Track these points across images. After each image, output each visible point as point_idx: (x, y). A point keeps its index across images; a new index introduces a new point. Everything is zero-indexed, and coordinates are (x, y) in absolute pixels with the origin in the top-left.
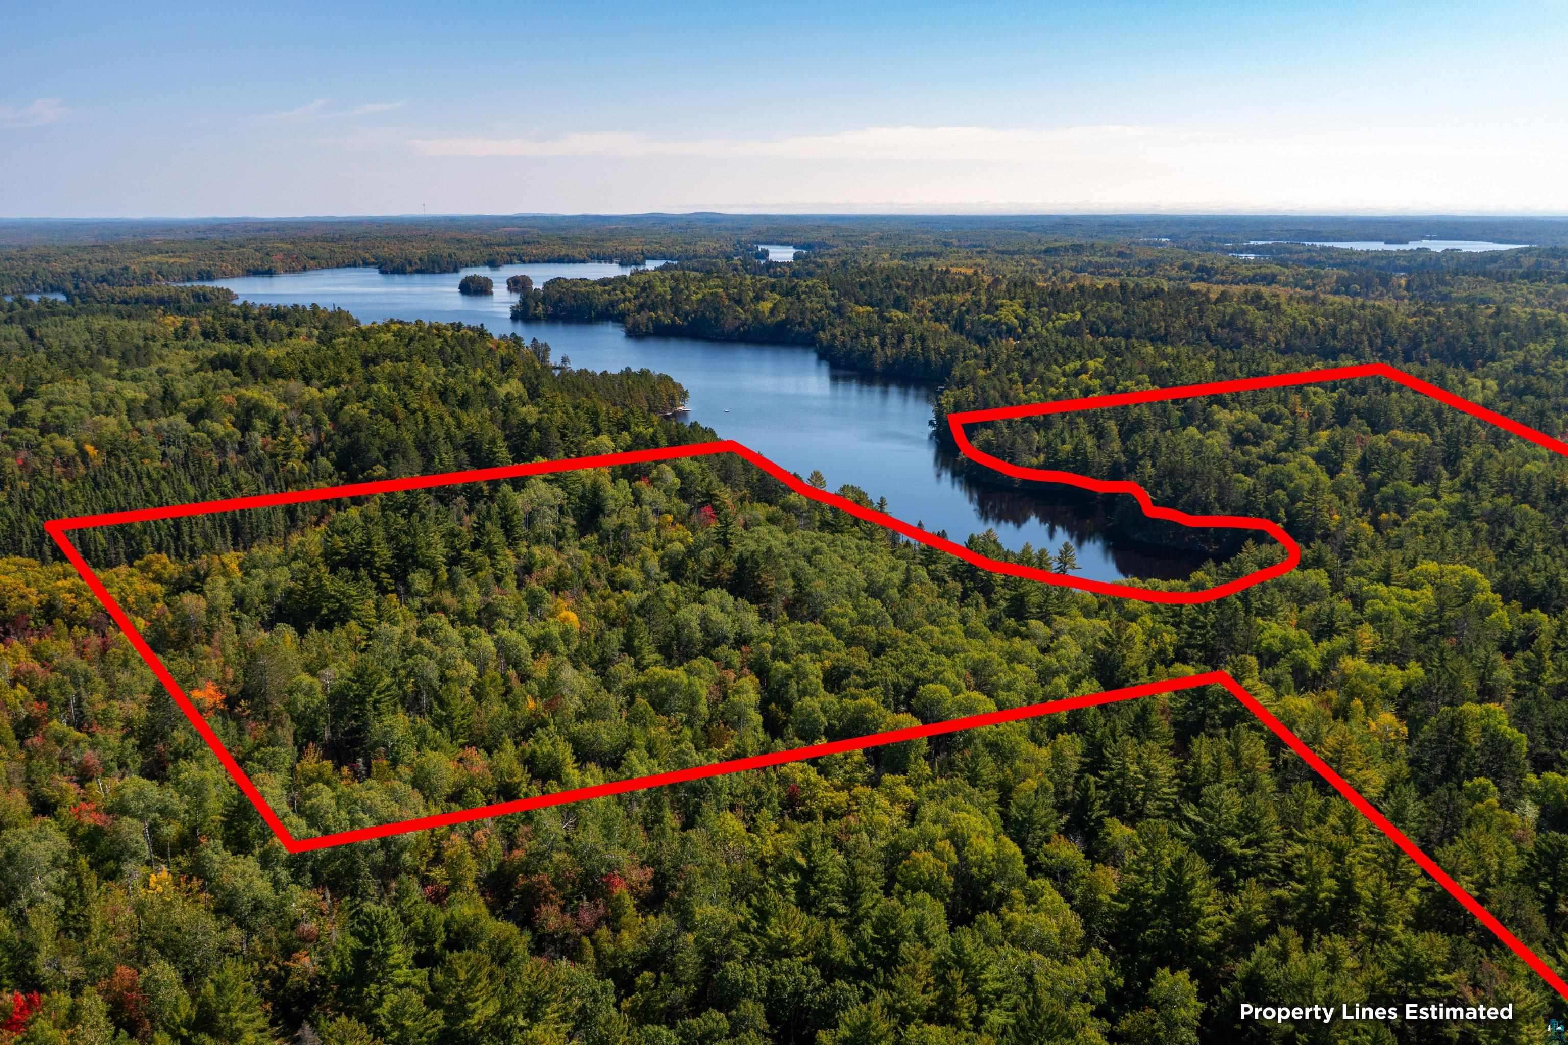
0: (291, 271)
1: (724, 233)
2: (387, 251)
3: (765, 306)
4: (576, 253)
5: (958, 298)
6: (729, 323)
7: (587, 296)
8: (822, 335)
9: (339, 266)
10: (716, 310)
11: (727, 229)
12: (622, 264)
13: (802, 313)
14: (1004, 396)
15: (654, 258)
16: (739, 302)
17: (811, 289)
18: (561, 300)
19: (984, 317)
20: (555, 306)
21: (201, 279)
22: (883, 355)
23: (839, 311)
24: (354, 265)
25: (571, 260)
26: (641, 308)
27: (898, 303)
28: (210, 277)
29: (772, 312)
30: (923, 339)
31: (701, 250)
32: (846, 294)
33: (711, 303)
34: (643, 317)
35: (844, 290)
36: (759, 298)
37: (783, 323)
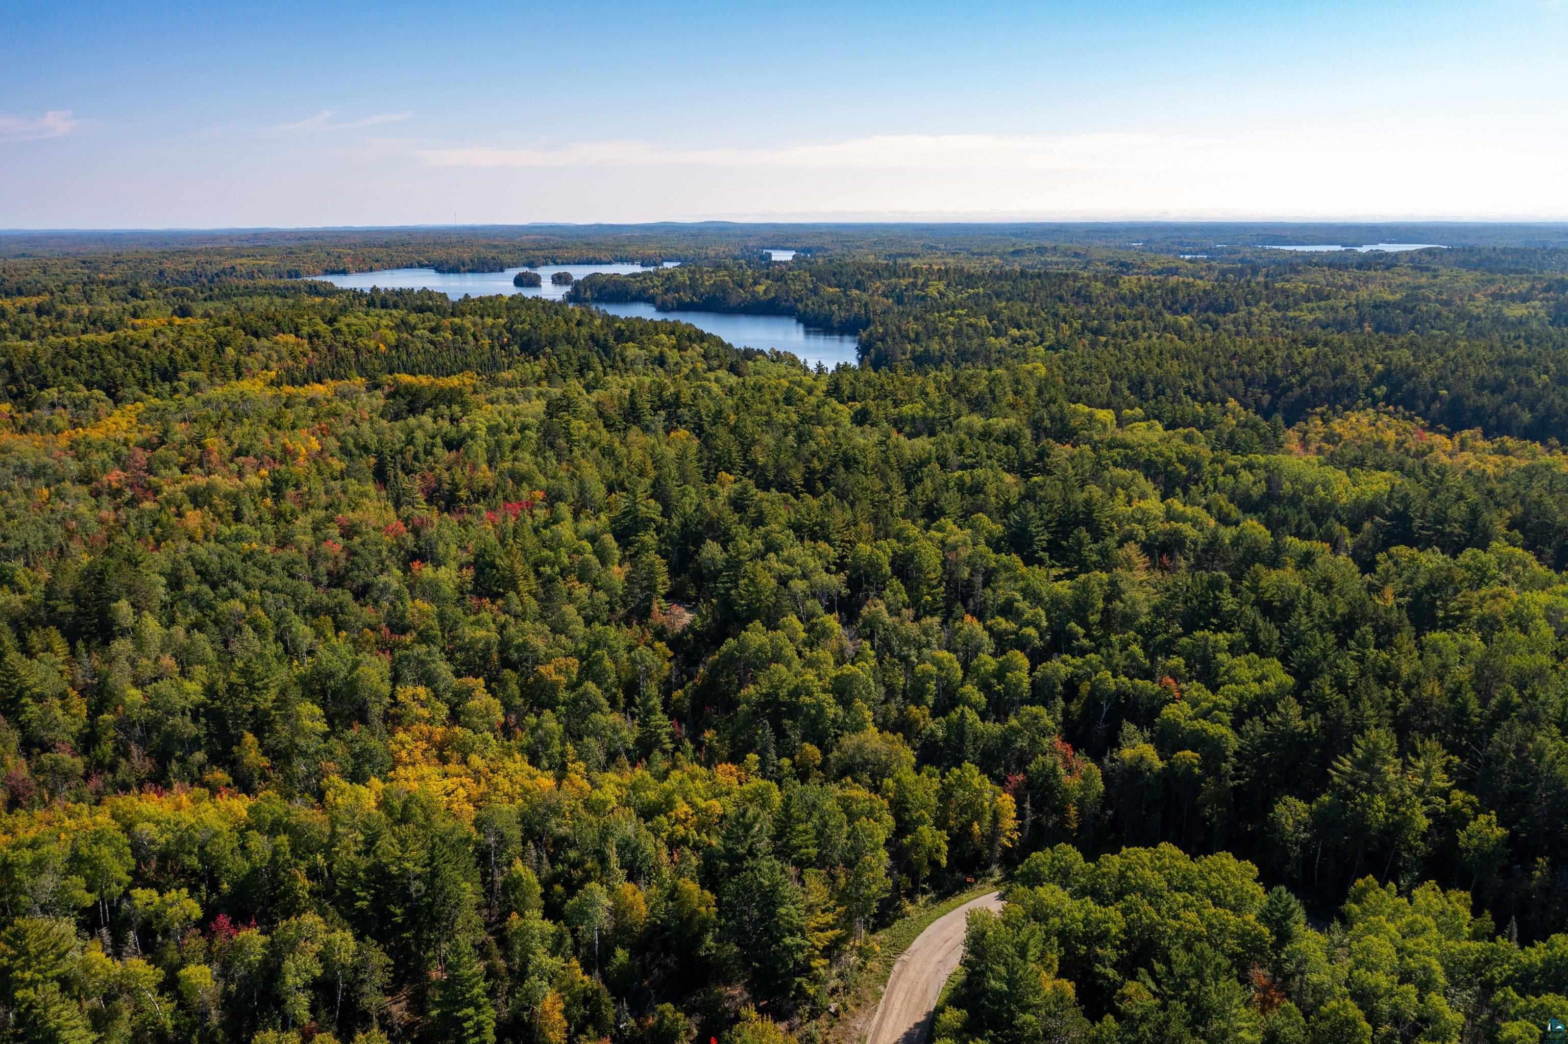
0: (361, 271)
1: (733, 240)
2: (438, 255)
3: (761, 289)
4: (602, 256)
5: (904, 282)
6: (734, 300)
7: (624, 284)
8: (800, 306)
9: (398, 267)
10: (724, 291)
11: (735, 236)
12: (642, 265)
13: (787, 293)
14: (899, 328)
15: (670, 261)
16: (741, 286)
17: (797, 277)
18: (604, 287)
19: (917, 292)
20: (599, 291)
21: (290, 277)
22: (839, 314)
23: (815, 291)
24: (411, 266)
25: (600, 262)
26: (667, 290)
27: (859, 285)
28: (297, 275)
29: (765, 291)
30: (866, 305)
31: (712, 253)
32: (821, 279)
33: (721, 287)
34: (669, 297)
35: (820, 277)
36: (756, 283)
37: (774, 299)
